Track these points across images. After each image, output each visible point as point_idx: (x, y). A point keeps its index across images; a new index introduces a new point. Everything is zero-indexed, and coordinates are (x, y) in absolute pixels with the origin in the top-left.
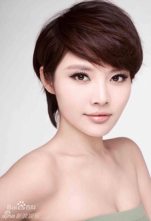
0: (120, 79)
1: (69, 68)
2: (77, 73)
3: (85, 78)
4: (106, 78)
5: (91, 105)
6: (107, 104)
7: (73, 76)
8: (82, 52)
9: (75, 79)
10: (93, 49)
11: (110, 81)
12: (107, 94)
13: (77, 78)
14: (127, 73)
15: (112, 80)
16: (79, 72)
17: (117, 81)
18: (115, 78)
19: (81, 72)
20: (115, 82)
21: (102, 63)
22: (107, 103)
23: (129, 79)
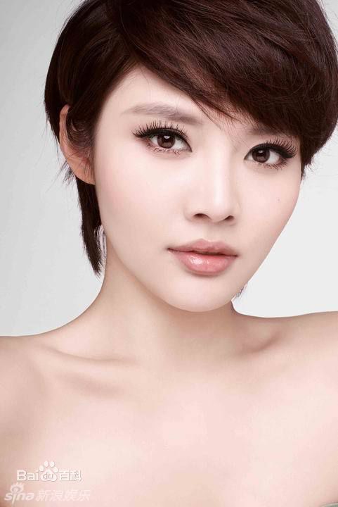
0: (273, 158)
1: (137, 110)
2: (158, 126)
3: (178, 145)
4: (236, 150)
5: (188, 219)
6: (231, 223)
7: (146, 135)
8: (176, 69)
9: (150, 145)
10: (208, 64)
11: (246, 158)
12: (234, 192)
13: (155, 141)
14: (294, 144)
15: (251, 158)
16: (163, 126)
17: (263, 162)
18: (259, 154)
19: (169, 125)
20: (257, 163)
21: (228, 106)
22: (229, 218)
23: (295, 162)
